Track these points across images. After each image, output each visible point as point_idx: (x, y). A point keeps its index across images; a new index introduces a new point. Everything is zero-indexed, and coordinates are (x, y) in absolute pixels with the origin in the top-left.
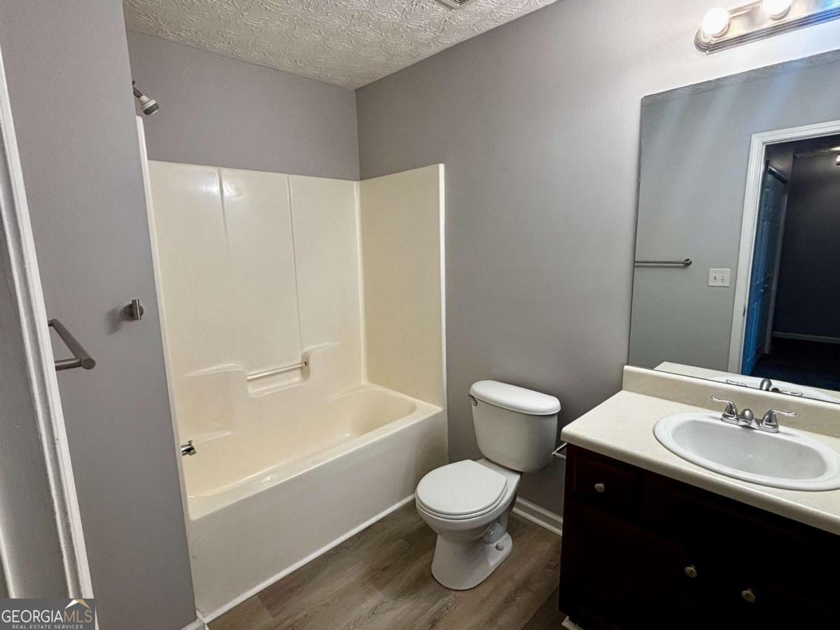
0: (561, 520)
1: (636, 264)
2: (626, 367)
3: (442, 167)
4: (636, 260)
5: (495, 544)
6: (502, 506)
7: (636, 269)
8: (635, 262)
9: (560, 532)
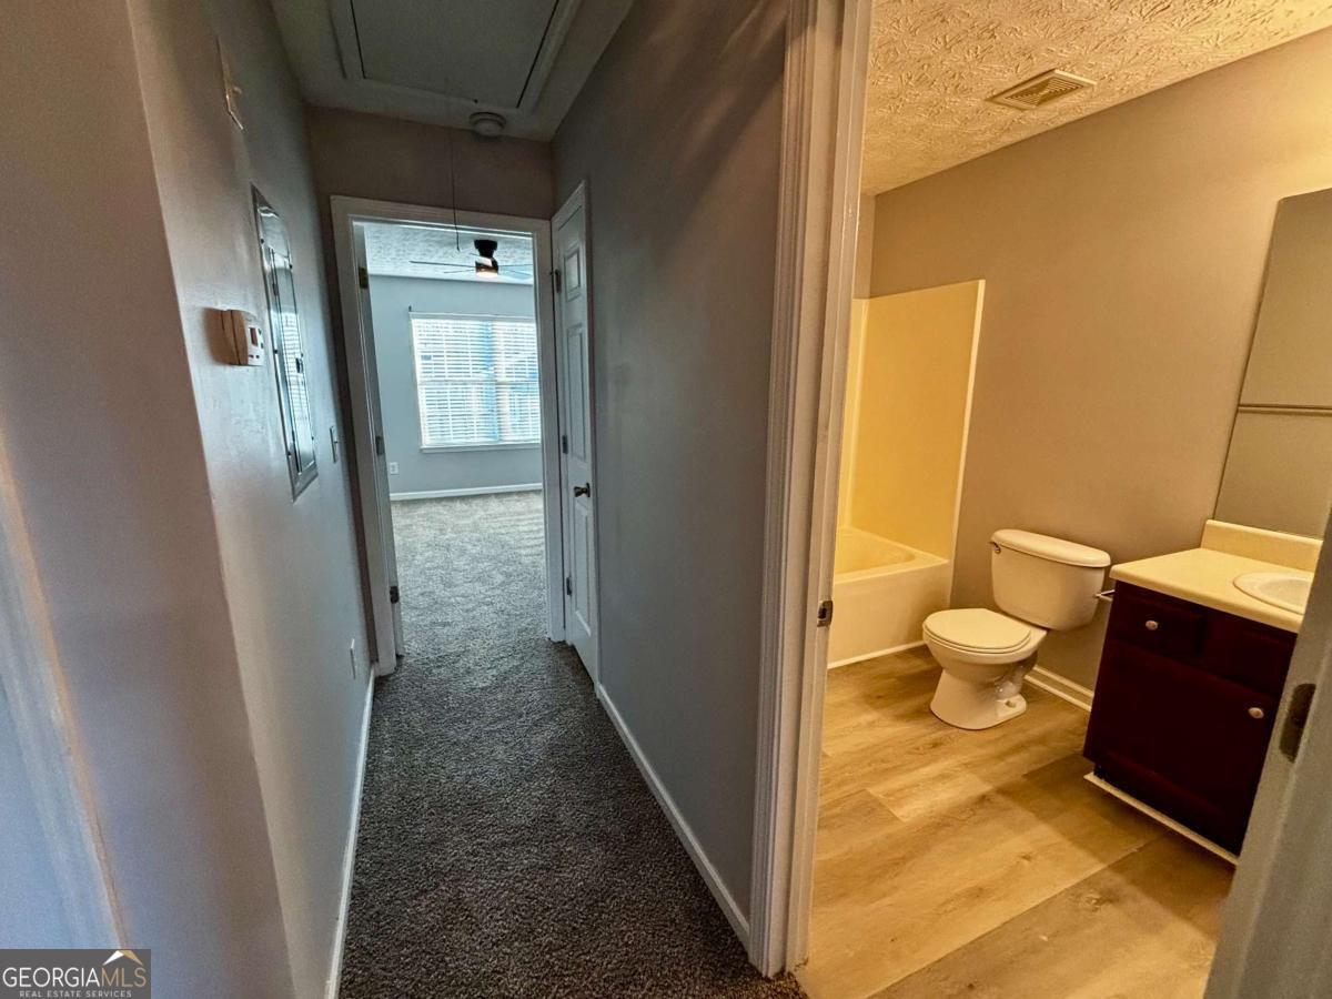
0: (1091, 694)
1: (1240, 408)
2: (1210, 522)
3: (982, 284)
4: (1242, 402)
5: (1005, 701)
6: (1025, 652)
7: (1239, 415)
8: (1239, 405)
9: (1089, 708)
